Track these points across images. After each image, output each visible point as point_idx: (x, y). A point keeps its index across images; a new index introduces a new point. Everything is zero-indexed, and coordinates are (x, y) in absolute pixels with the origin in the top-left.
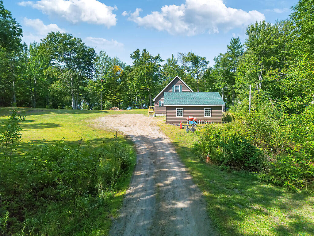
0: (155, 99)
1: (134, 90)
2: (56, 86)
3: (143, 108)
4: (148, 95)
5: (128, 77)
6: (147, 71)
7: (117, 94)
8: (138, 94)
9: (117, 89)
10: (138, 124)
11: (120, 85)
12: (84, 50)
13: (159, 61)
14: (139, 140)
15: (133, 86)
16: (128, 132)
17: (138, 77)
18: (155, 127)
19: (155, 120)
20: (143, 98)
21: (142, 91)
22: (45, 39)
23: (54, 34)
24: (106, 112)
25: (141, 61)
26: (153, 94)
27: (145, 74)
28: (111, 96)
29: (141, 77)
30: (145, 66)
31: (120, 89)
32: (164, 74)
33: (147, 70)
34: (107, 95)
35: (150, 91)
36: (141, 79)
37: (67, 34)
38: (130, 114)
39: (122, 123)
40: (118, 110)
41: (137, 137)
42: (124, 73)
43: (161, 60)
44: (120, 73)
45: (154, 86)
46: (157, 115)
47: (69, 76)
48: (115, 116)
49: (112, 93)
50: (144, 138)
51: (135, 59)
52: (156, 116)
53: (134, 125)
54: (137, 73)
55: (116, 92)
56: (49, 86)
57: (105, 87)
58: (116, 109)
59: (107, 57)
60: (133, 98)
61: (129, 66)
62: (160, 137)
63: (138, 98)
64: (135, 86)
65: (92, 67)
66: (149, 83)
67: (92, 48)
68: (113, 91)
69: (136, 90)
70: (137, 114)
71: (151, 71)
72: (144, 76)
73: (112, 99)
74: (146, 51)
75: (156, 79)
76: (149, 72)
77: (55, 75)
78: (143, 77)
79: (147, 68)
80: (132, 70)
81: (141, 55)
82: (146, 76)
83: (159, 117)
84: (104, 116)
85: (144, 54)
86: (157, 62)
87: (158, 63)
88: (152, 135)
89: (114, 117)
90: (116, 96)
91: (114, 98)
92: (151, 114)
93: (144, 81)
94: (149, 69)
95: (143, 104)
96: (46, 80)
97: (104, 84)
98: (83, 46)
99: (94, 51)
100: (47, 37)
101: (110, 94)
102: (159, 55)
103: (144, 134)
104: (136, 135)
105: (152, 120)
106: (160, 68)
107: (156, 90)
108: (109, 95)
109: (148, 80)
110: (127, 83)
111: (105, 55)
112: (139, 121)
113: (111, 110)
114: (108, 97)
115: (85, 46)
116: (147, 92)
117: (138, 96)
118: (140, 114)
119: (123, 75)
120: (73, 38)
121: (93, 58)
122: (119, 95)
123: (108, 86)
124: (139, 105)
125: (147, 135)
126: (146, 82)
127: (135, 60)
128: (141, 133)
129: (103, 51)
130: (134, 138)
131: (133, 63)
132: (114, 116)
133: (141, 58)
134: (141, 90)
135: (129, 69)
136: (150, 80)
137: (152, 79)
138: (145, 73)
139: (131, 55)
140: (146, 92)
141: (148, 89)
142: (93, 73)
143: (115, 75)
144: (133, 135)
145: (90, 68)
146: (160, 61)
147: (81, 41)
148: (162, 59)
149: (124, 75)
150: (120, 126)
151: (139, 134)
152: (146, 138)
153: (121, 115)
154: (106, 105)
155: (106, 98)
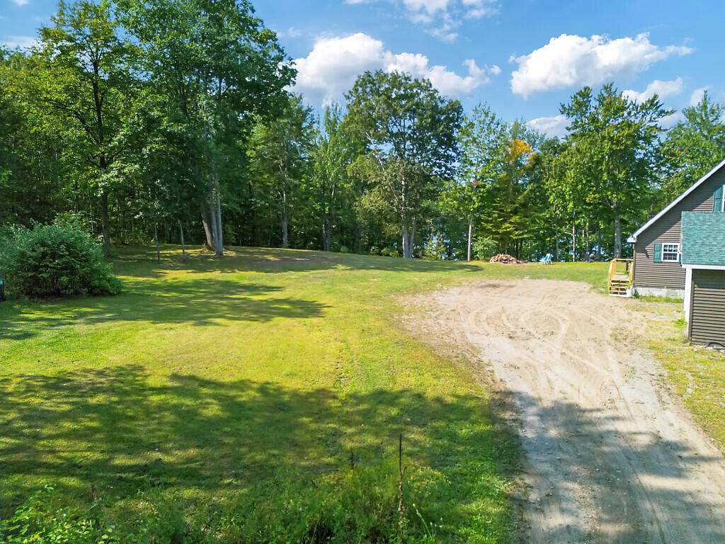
0: (636, 235)
1: (565, 208)
2: (369, 201)
3: (593, 258)
4: (609, 221)
5: (550, 170)
6: (610, 149)
7: (515, 219)
8: (578, 219)
9: (514, 203)
10: (564, 328)
11: (526, 192)
12: (435, 108)
13: (654, 116)
14: (552, 440)
15: (561, 195)
16: (514, 372)
17: (581, 168)
18: (637, 353)
19: (635, 314)
20: (594, 229)
21: (591, 210)
22: (350, 92)
23: (370, 76)
24: (476, 269)
25: (594, 120)
26: (625, 218)
27: (603, 157)
28: (497, 226)
29: (589, 169)
30: (605, 133)
31: (524, 205)
32: (673, 155)
33: (612, 144)
34: (487, 222)
35: (617, 208)
36: (591, 173)
37: (400, 74)
38: (544, 280)
39: (504, 317)
40: (513, 264)
41: (545, 414)
42: (537, 160)
43: (662, 112)
44: (526, 161)
45: (633, 194)
46: (642, 291)
47: (396, 176)
48: (494, 286)
49: (499, 217)
50: (580, 424)
51: (575, 116)
52: (636, 295)
53: (545, 334)
54: (579, 156)
55: (511, 212)
56: (356, 201)
57: (482, 199)
58: (506, 261)
59: (493, 118)
60: (564, 229)
61: (556, 140)
62: (669, 436)
63: (578, 227)
64: (570, 195)
65: (455, 150)
66: (616, 185)
67: (457, 101)
68: (502, 211)
69: (571, 205)
70: (565, 282)
71: (626, 146)
72: (599, 163)
73: (501, 231)
74: (613, 90)
75: (640, 170)
76: (620, 149)
77: (370, 176)
78: (597, 167)
79: (611, 139)
80: (564, 148)
81: (594, 103)
82: (607, 164)
83: (650, 299)
84: (460, 285)
85: (604, 99)
86: (648, 118)
87: (650, 121)
88: (622, 413)
89: (489, 289)
90: (511, 223)
91: (506, 228)
92: (619, 287)
93: (597, 179)
94: (618, 143)
95: (592, 246)
96: (352, 187)
97: (480, 192)
98: (435, 98)
99: (461, 107)
100: (355, 86)
101: (496, 218)
102: (655, 97)
103: (585, 396)
104: (543, 395)
105: (623, 314)
106: (655, 137)
107: (637, 205)
108: (491, 222)
109: (614, 175)
110: (546, 187)
111: (487, 114)
112: (571, 314)
113: (492, 261)
114: (489, 226)
115: (440, 97)
116: (607, 210)
117: (577, 222)
118: (579, 280)
119: (534, 166)
120: (413, 82)
121: (458, 127)
122: (518, 221)
123: (491, 196)
124: (581, 248)
125: (598, 405)
126: (605, 182)
127: (573, 119)
128: (569, 390)
129: (482, 104)
130: (531, 416)
131: (568, 129)
132: (489, 286)
133: (593, 110)
134: (590, 204)
135: (554, 147)
136: (620, 176)
137: (627, 173)
138: (602, 155)
139: (563, 106)
140: (603, 211)
141: (610, 201)
142: (456, 164)
143: (513, 167)
144: (531, 393)
145: (450, 153)
146: (659, 115)
147: (431, 85)
148: (667, 108)
149: (537, 164)
150: (492, 331)
151: (557, 396)
152: (587, 428)
153: (513, 283)
154: (481, 247)
155: (483, 229)
